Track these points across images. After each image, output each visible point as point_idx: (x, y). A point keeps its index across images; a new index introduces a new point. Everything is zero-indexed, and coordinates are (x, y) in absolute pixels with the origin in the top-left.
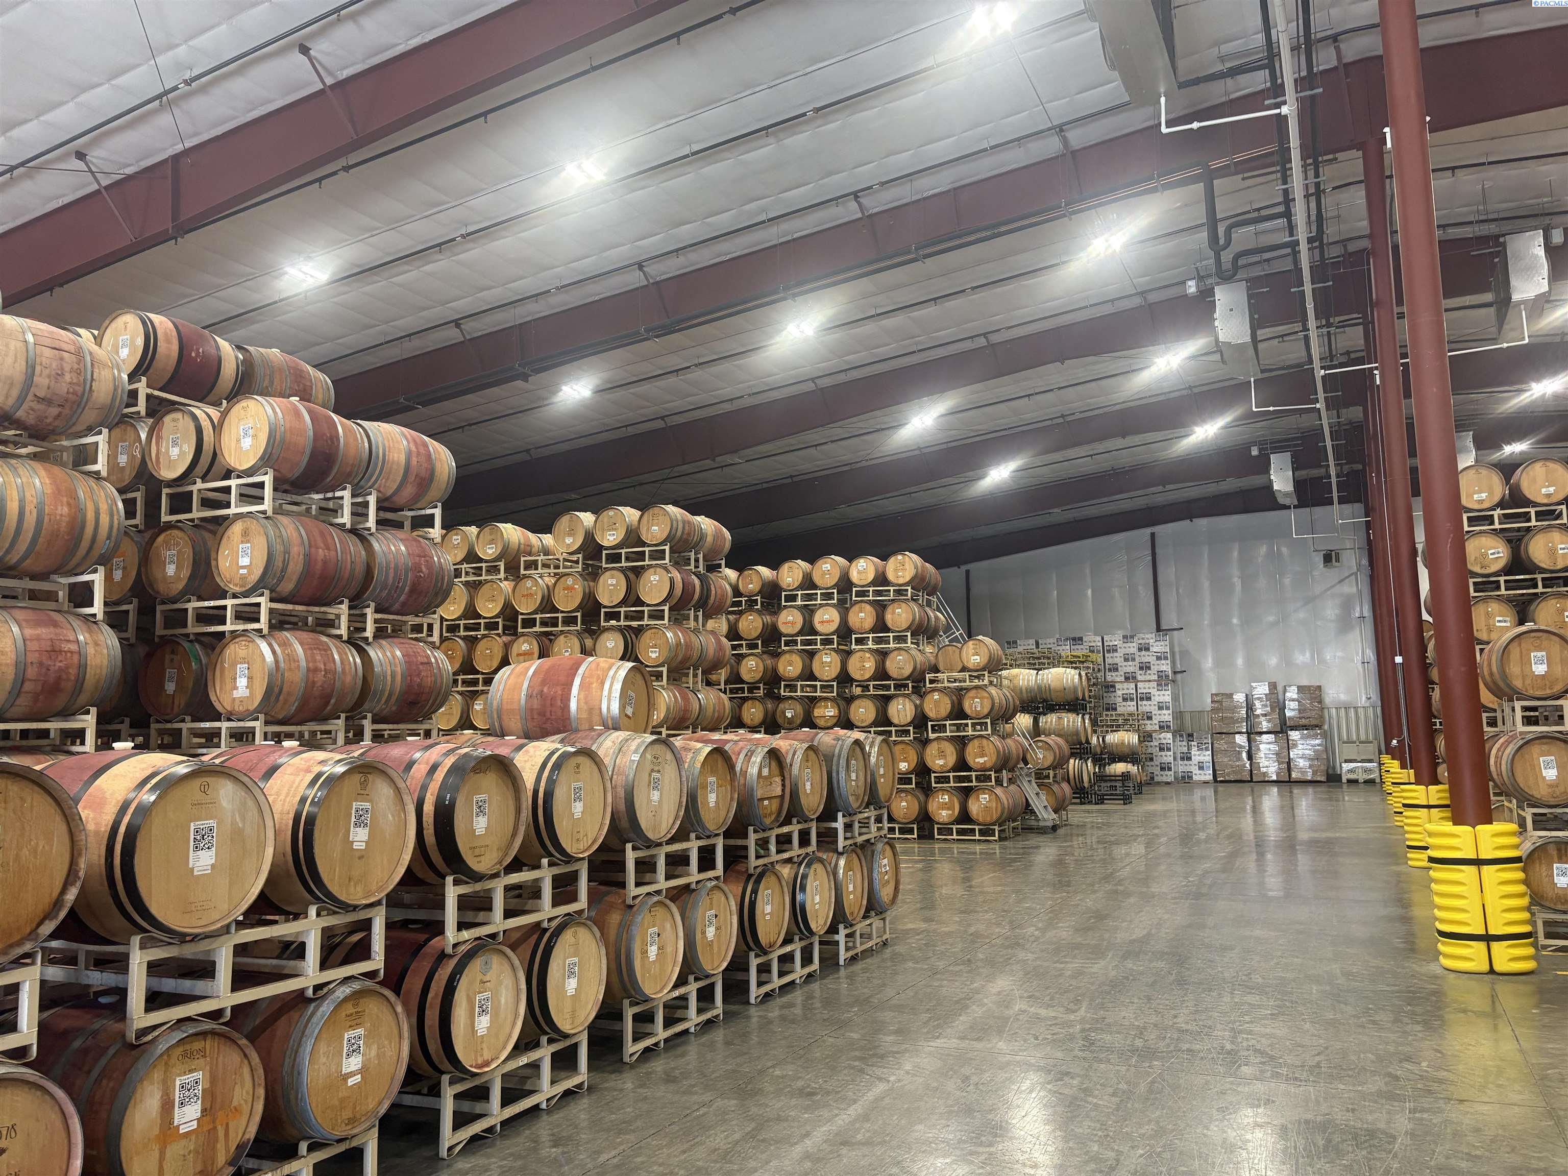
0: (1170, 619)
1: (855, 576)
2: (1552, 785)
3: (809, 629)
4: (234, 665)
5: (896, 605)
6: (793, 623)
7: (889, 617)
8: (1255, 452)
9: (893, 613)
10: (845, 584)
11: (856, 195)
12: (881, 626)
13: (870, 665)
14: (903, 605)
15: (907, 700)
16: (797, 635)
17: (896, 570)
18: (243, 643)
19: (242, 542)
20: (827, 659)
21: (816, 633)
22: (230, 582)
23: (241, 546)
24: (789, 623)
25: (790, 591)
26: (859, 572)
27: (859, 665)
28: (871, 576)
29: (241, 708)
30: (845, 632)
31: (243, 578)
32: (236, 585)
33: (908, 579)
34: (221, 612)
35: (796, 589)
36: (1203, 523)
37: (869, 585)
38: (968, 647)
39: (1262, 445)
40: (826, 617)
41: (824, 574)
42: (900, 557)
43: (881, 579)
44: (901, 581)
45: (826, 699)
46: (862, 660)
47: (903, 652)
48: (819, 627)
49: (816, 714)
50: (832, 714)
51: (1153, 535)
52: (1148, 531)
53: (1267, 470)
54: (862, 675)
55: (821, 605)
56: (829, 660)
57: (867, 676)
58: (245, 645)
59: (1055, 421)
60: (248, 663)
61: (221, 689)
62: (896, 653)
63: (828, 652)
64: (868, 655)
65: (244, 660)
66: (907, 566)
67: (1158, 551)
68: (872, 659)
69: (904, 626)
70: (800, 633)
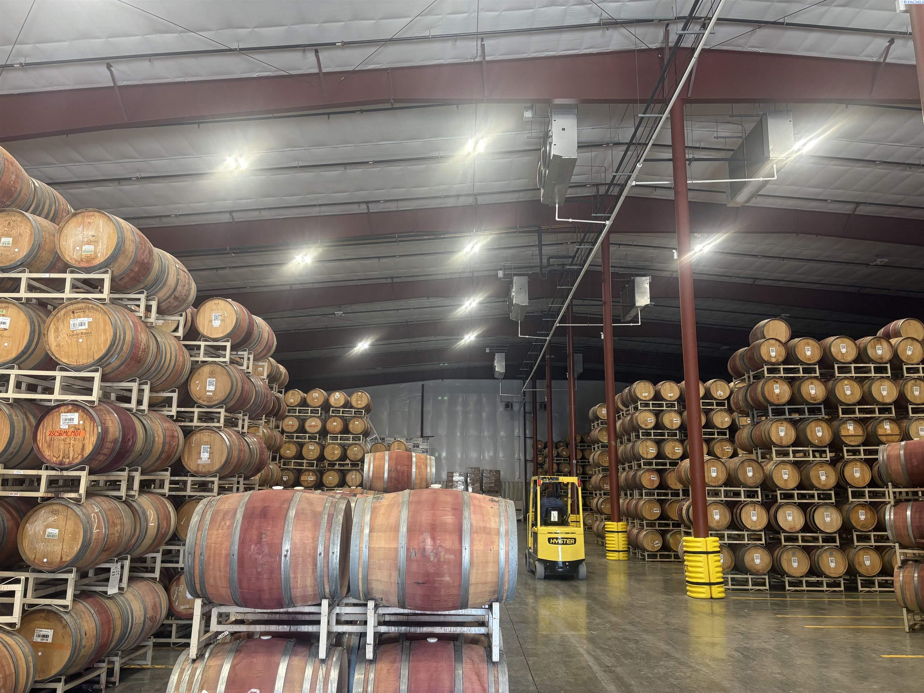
0: (428, 432)
1: (332, 401)
2: (718, 522)
3: (302, 429)
4: (199, 445)
5: (355, 419)
6: (292, 426)
7: (351, 426)
8: (488, 351)
9: (354, 423)
10: (326, 406)
11: (367, 203)
12: (346, 430)
13: (338, 452)
14: (360, 420)
15: (358, 473)
16: (294, 432)
17: (357, 400)
18: (207, 433)
19: (209, 377)
20: (311, 447)
21: (306, 432)
22: (200, 399)
23: (208, 379)
24: (289, 425)
25: (292, 407)
26: (335, 399)
27: (331, 452)
28: (342, 403)
29: (204, 470)
30: (324, 432)
31: (209, 397)
32: (204, 401)
33: (363, 405)
34: (191, 415)
35: (296, 406)
36: (447, 382)
37: (340, 407)
38: (394, 445)
39: (491, 347)
40: (313, 423)
41: (314, 399)
42: (360, 393)
43: (347, 405)
44: (360, 406)
45: (309, 470)
46: (333, 449)
47: (357, 446)
48: (308, 429)
49: (302, 479)
50: (312, 479)
51: (423, 385)
52: (421, 383)
53: (493, 360)
54: (332, 458)
55: (311, 417)
56: (313, 448)
57: (335, 459)
58: (208, 435)
59: (404, 324)
60: (210, 445)
61: (188, 459)
62: (353, 446)
63: (313, 443)
64: (337, 446)
65: (206, 443)
66: (363, 399)
67: (424, 394)
68: (339, 449)
69: (360, 431)
70: (296, 432)
